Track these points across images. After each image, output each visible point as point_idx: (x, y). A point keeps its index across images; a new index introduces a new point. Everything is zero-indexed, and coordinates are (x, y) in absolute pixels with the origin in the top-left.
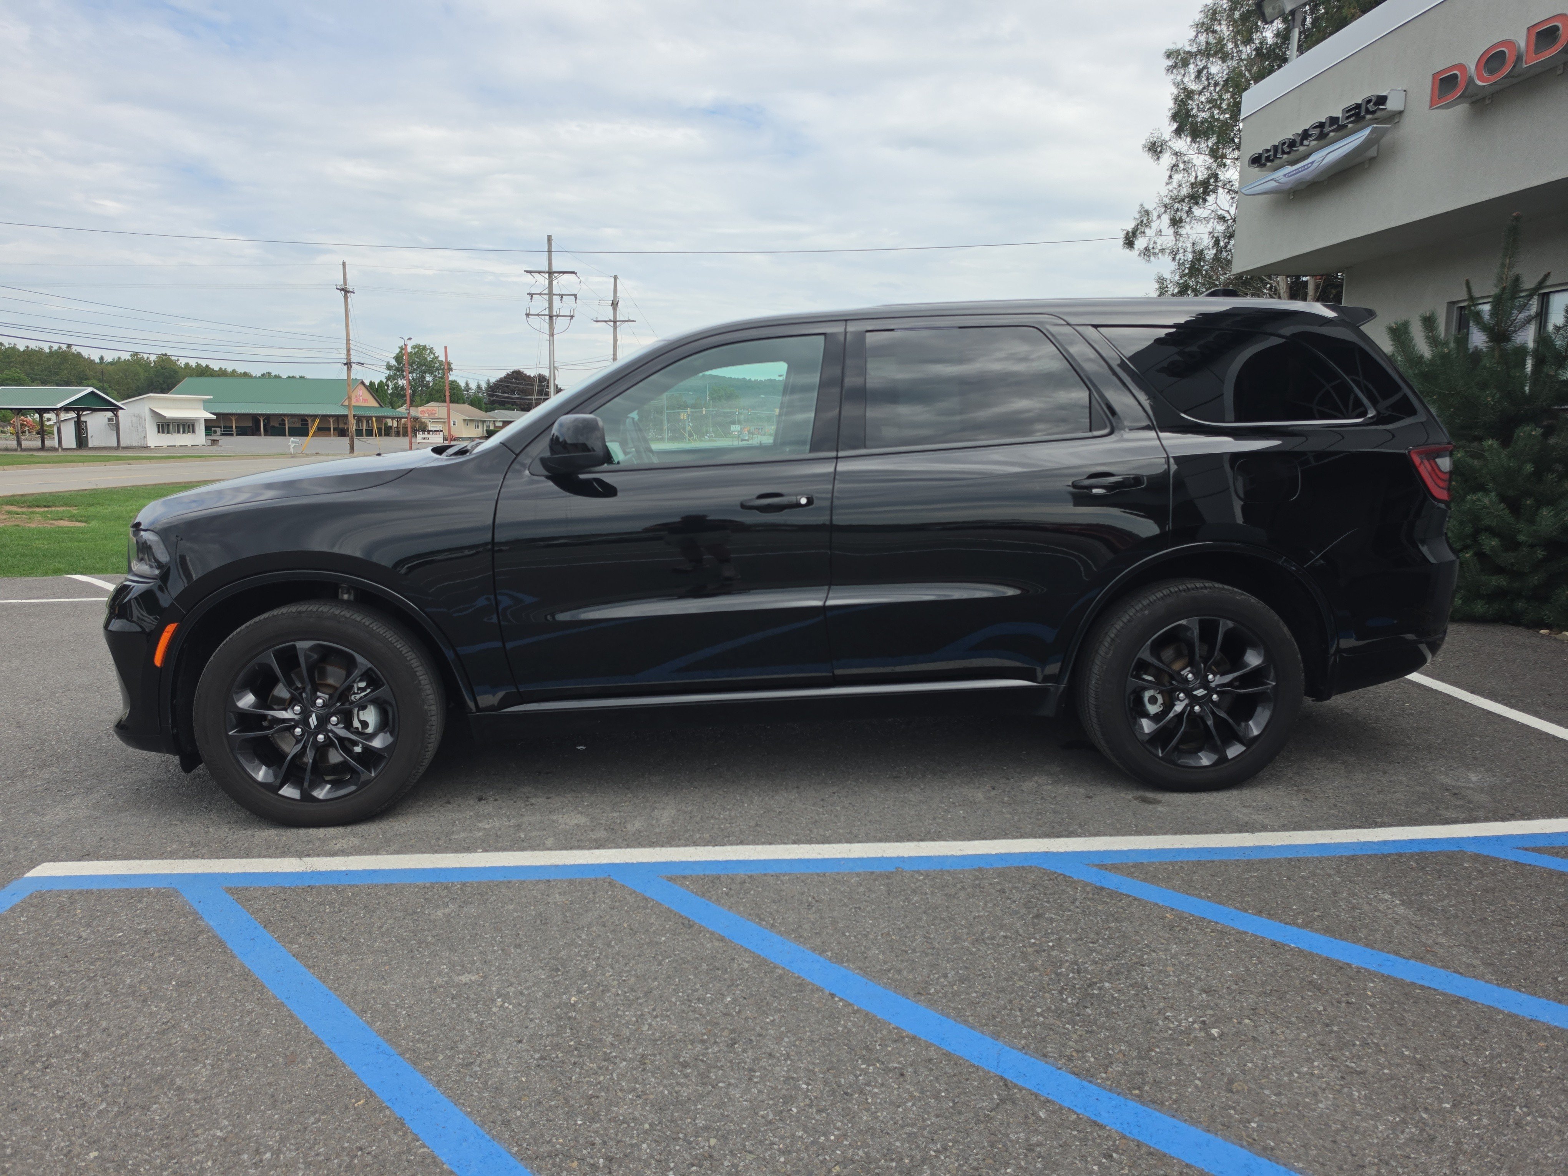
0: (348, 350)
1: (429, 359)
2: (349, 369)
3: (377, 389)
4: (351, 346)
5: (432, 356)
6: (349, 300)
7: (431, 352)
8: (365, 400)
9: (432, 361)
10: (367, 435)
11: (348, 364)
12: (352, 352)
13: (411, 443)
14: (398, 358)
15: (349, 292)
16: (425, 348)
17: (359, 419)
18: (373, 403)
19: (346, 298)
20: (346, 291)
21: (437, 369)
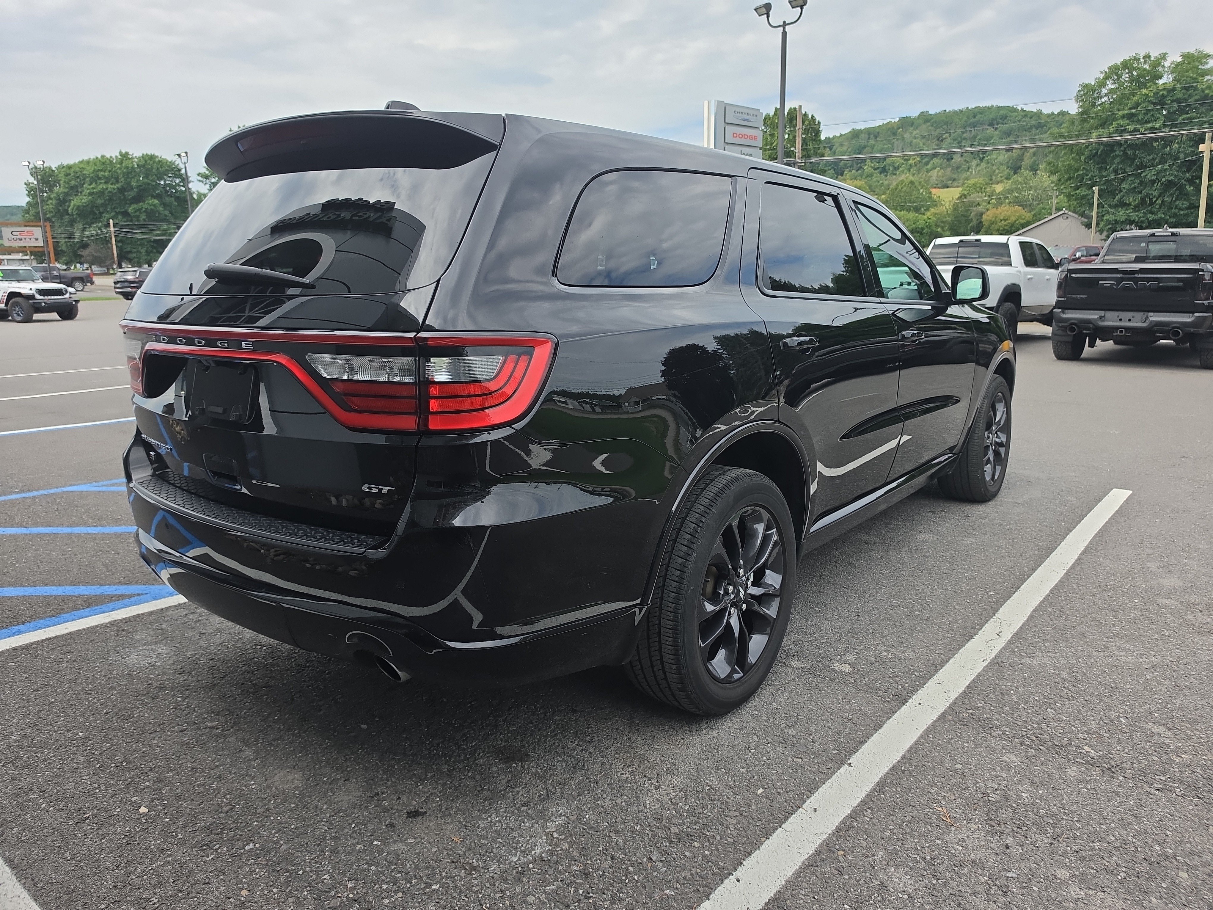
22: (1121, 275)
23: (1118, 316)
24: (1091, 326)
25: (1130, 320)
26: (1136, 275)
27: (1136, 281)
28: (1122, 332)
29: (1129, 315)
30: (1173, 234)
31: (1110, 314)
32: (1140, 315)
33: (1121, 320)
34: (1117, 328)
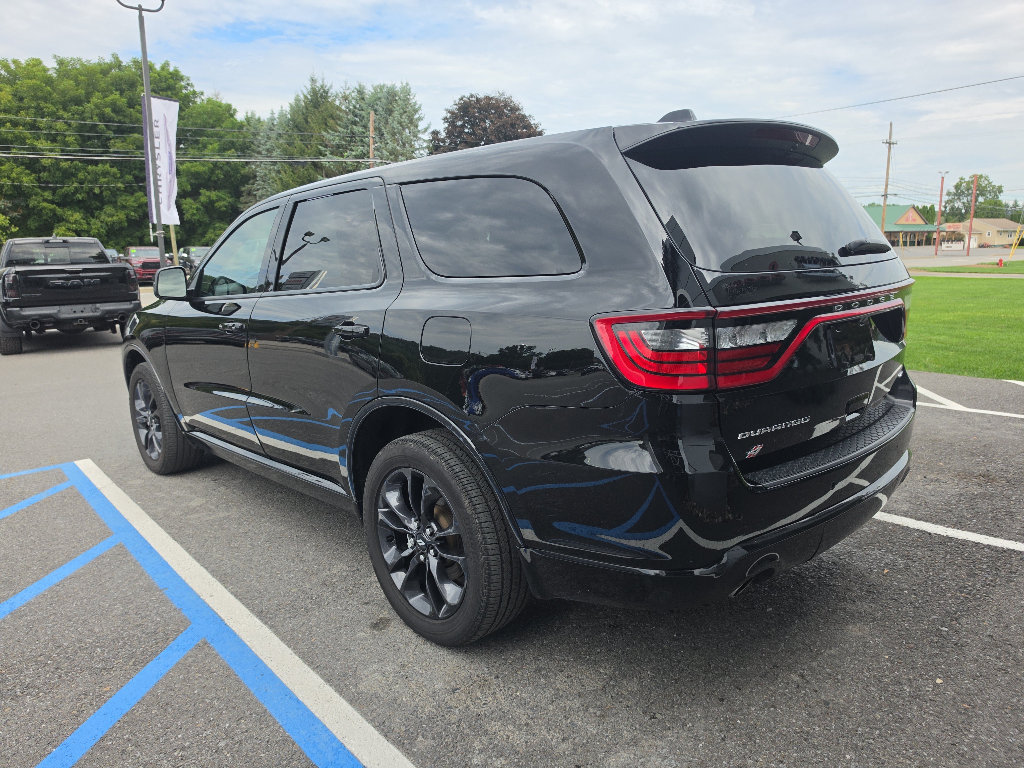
0: (887, 186)
1: (983, 185)
2: (885, 200)
3: (928, 212)
4: (889, 183)
5: (986, 182)
6: (892, 149)
7: (986, 179)
8: (914, 220)
9: (985, 187)
10: (910, 245)
11: (885, 196)
12: (889, 187)
13: (937, 250)
14: (957, 187)
15: (893, 144)
16: (981, 177)
17: (906, 233)
18: (920, 221)
19: (890, 148)
20: (890, 143)
21: (990, 192)
22: (68, 275)
23: (71, 309)
24: (52, 319)
25: (82, 311)
26: (81, 274)
27: (82, 278)
28: (81, 321)
29: (80, 307)
30: (65, 242)
31: (64, 308)
32: (89, 307)
33: (75, 312)
34: (76, 319)
